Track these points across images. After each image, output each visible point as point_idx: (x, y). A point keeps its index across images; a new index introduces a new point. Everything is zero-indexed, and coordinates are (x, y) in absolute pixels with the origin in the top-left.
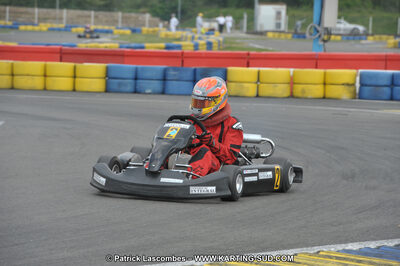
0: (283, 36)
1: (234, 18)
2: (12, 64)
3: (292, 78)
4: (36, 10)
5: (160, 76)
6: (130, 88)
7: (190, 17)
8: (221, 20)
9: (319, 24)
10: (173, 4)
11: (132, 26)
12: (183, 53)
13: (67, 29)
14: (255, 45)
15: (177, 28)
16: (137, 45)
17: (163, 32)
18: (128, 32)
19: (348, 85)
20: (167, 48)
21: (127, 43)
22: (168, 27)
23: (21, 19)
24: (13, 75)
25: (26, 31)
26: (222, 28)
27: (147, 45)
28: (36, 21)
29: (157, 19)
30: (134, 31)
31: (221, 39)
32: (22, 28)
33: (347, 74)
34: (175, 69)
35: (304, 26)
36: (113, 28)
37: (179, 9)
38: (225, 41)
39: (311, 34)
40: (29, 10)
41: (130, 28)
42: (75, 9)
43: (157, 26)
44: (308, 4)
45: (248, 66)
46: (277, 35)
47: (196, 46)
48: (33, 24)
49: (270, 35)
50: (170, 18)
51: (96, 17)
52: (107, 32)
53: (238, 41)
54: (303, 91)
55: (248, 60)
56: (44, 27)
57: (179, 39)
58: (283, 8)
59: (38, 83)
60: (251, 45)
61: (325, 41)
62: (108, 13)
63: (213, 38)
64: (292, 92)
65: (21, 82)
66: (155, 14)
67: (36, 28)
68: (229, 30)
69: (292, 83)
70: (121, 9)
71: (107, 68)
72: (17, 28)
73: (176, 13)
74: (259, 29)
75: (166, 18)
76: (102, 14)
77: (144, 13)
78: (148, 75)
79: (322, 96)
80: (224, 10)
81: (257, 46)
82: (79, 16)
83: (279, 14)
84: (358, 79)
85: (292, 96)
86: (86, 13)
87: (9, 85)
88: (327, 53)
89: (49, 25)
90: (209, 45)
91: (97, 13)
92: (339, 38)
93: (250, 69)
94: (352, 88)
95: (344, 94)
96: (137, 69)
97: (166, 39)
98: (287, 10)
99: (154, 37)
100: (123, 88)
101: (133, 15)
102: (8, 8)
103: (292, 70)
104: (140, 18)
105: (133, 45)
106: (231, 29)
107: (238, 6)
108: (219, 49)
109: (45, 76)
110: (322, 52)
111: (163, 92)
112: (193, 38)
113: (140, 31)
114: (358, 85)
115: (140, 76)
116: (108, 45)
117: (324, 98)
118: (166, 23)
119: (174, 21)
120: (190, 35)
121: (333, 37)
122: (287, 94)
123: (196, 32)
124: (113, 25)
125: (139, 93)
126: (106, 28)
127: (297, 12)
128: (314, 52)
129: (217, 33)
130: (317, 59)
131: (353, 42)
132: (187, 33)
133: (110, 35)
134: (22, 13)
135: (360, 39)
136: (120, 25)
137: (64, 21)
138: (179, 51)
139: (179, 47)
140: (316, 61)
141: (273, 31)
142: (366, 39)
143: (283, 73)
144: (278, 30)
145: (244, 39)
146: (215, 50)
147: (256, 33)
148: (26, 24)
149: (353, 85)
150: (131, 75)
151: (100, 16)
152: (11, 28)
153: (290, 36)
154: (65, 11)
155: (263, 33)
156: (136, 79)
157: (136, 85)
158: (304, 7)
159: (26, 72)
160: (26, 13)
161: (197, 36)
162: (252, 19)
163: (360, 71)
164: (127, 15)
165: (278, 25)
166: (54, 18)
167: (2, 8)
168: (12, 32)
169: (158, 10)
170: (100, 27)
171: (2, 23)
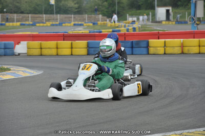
0: (171, 23)
2: (41, 43)
3: (182, 44)
4: (44, 15)
7: (122, 15)
9: (195, 16)
10: (113, 9)
11: (93, 21)
16: (98, 31)
17: (109, 24)
18: (91, 24)
20: (113, 31)
21: (92, 30)
23: (36, 21)
24: (41, 48)
25: (39, 26)
27: (103, 30)
28: (44, 21)
29: (105, 17)
30: (94, 24)
31: (140, 26)
32: (38, 25)
35: (181, 17)
36: (83, 23)
38: (142, 27)
39: (190, 21)
40: (41, 15)
41: (92, 23)
42: (63, 14)
43: (106, 21)
45: (159, 39)
46: (167, 22)
47: (128, 30)
48: (43, 23)
49: (164, 23)
51: (74, 18)
52: (80, 25)
53: (148, 27)
54: (188, 50)
55: (158, 36)
56: (48, 24)
57: (117, 27)
60: (155, 28)
61: (197, 24)
62: (80, 16)
63: (135, 26)
65: (45, 52)
66: (104, 15)
67: (45, 25)
69: (182, 46)
70: (86, 13)
71: (88, 43)
72: (35, 25)
74: (158, 20)
76: (77, 16)
77: (99, 14)
79: (198, 52)
82: (65, 18)
86: (69, 16)
87: (39, 54)
88: (199, 30)
89: (51, 23)
90: (134, 29)
91: (75, 15)
97: (112, 27)
99: (105, 26)
100: (96, 52)
101: (93, 16)
102: (30, 15)
103: (182, 40)
104: (97, 17)
105: (96, 31)
108: (139, 31)
109: (57, 48)
110: (197, 30)
112: (125, 26)
113: (97, 24)
116: (83, 31)
122: (180, 52)
123: (126, 23)
124: (83, 21)
126: (80, 23)
128: (193, 30)
129: (137, 23)
132: (122, 24)
133: (82, 26)
134: (37, 17)
136: (87, 21)
137: (59, 20)
139: (119, 31)
140: (194, 35)
141: (165, 21)
144: (168, 20)
146: (137, 32)
147: (156, 22)
148: (39, 23)
151: (76, 17)
152: (32, 25)
153: (174, 23)
154: (59, 15)
155: (160, 22)
160: (41, 17)
161: (127, 25)
162: (154, 15)
164: (89, 16)
166: (53, 19)
167: (27, 15)
168: (33, 27)
169: (105, 13)
170: (76, 23)
171: (27, 23)
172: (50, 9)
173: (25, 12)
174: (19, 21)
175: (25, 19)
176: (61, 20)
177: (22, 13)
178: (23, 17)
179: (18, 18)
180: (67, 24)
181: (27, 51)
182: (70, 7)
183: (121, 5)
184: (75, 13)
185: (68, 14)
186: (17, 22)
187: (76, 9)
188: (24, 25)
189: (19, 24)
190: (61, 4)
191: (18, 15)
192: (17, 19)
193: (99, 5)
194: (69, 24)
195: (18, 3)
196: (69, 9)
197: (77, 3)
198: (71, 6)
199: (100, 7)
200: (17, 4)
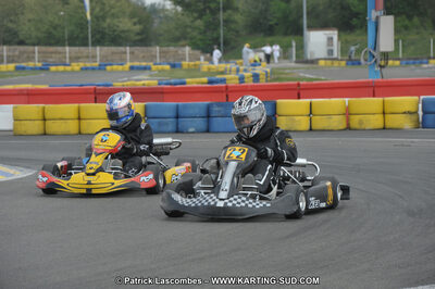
0: (336, 63)
1: (281, 47)
2: (44, 108)
3: (347, 108)
4: (67, 48)
5: (203, 113)
6: (171, 127)
7: (233, 48)
8: (268, 49)
9: (375, 49)
10: (215, 35)
11: (171, 61)
12: (227, 87)
13: (102, 67)
14: (305, 75)
15: (220, 61)
16: (178, 81)
17: (205, 66)
18: (168, 67)
19: (410, 113)
20: (210, 82)
21: (166, 79)
22: (210, 61)
23: (51, 60)
24: (45, 120)
25: (57, 72)
26: (269, 57)
27: (188, 80)
28: (68, 61)
29: (197, 52)
30: (173, 66)
31: (268, 70)
32: (53, 68)
33: (408, 102)
34: (219, 105)
35: (358, 52)
36: (151, 64)
37: (222, 40)
38: (272, 72)
39: (366, 60)
40: (60, 49)
41: (169, 64)
42: (108, 46)
43: (199, 59)
44: (361, 27)
45: (299, 98)
46: (329, 62)
47: (242, 79)
48: (65, 65)
49: (322, 63)
50: (213, 50)
51: (132, 53)
52: (145, 68)
53: (287, 71)
54: (361, 122)
55: (298, 92)
56: (76, 66)
57: (222, 73)
58: (334, 34)
59: (72, 127)
60: (302, 75)
61: (381, 66)
62: (145, 48)
63: (258, 70)
64: (348, 124)
65: (53, 127)
66: (195, 46)
67: (68, 68)
68: (276, 61)
69: (348, 113)
70: (158, 43)
71: (146, 107)
72: (48, 69)
73: (219, 45)
74: (309, 57)
75: (208, 51)
76: (138, 50)
77: (184, 46)
78: (191, 112)
79: (382, 126)
80: (270, 39)
81: (307, 76)
82: (113, 53)
83: (330, 40)
84: (420, 105)
85: (348, 128)
86: (121, 49)
87: (41, 131)
88: (385, 80)
89: (82, 65)
90: (256, 77)
91: (133, 48)
92: (397, 63)
93: (301, 100)
94: (414, 117)
95: (406, 123)
96: (177, 106)
97: (209, 73)
98: (339, 36)
99: (195, 71)
100: (165, 128)
101: (172, 48)
102: (36, 48)
103: (347, 99)
104: (180, 52)
105: (172, 81)
106: (279, 58)
107: (286, 34)
108: (267, 81)
109: (79, 119)
110: (380, 79)
111: (208, 131)
112: (238, 70)
113: (181, 66)
114: (420, 113)
115: (181, 114)
116: (146, 82)
117: (384, 128)
118: (208, 55)
119: (217, 53)
120: (234, 68)
121: (390, 62)
122: (343, 126)
123: (242, 64)
124: (151, 61)
125: (182, 132)
126: (144, 64)
127: (351, 37)
128: (370, 80)
129: (264, 64)
130: (374, 87)
131: (413, 67)
132: (231, 66)
133: (148, 72)
134: (52, 53)
135: (421, 63)
136: (158, 61)
137: (98, 59)
138: (224, 85)
139: (224, 81)
140: (373, 89)
141: (325, 59)
142: (427, 63)
143: (337, 103)
144: (330, 57)
145: (294, 68)
146: (263, 82)
147: (307, 62)
148: (56, 65)
149: (416, 113)
150: (173, 114)
151: (136, 52)
152: (41, 69)
153: (343, 63)
154: (98, 48)
155: (314, 62)
156: (177, 117)
157: (177, 124)
158: (358, 32)
159: (59, 116)
160: (60, 53)
161: (242, 68)
162: (301, 47)
163: (422, 97)
164: (165, 49)
165: (330, 52)
166: (87, 57)
167: (30, 48)
168: (43, 74)
169: (199, 42)
170: (136, 64)
171: (31, 64)
172: (81, 35)
173: (27, 42)
174: (13, 61)
175: (25, 55)
176: (102, 57)
177: (21, 43)
178: (22, 53)
179: (11, 54)
180: (115, 67)
181: (14, 125)
182: (123, 31)
183: (233, 26)
184: (134, 44)
185: (120, 45)
186: (8, 62)
187: (138, 34)
188: (23, 68)
189: (11, 66)
190: (105, 25)
191: (12, 47)
192: (8, 57)
193: (186, 26)
194: (120, 68)
195: (11, 21)
196: (123, 35)
197: (140, 22)
198: (126, 29)
199: (189, 30)
200: (10, 25)
